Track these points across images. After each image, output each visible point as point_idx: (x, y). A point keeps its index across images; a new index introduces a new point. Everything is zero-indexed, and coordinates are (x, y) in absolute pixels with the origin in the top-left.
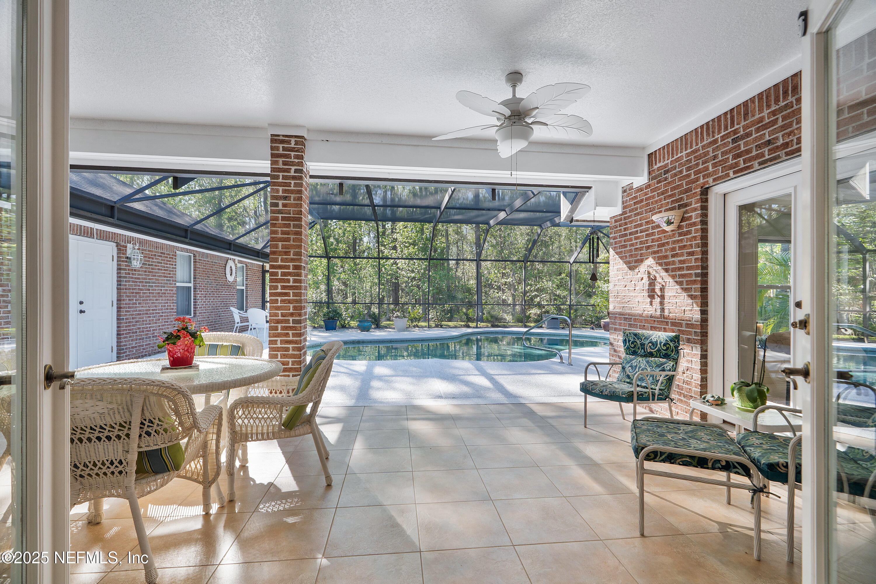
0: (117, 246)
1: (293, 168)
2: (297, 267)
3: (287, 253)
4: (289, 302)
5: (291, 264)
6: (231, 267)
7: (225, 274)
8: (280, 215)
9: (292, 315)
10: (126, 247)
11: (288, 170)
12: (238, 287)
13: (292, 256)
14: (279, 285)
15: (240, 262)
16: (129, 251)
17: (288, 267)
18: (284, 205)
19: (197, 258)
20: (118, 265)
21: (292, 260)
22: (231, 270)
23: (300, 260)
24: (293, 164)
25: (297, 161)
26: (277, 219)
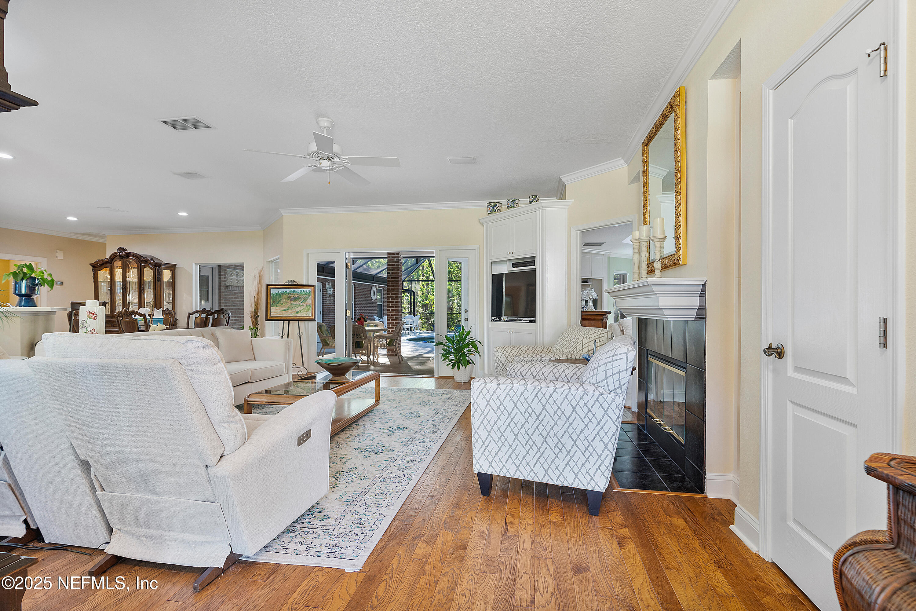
0: (322, 284)
1: (395, 258)
2: (397, 297)
3: (393, 291)
4: (394, 310)
5: (395, 295)
6: (374, 291)
7: (371, 295)
8: (391, 277)
9: (395, 315)
10: (326, 284)
11: (394, 260)
12: (378, 303)
13: (395, 293)
14: (391, 304)
15: (379, 287)
16: (327, 286)
17: (393, 297)
18: (392, 273)
19: (356, 287)
20: (323, 293)
21: (395, 294)
22: (374, 292)
23: (398, 294)
24: (395, 257)
25: (397, 256)
26: (390, 278)
